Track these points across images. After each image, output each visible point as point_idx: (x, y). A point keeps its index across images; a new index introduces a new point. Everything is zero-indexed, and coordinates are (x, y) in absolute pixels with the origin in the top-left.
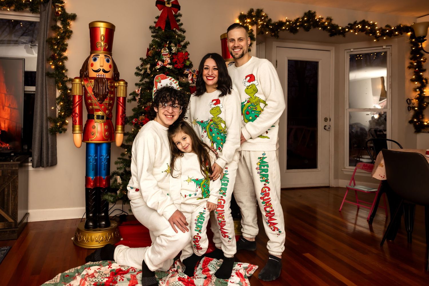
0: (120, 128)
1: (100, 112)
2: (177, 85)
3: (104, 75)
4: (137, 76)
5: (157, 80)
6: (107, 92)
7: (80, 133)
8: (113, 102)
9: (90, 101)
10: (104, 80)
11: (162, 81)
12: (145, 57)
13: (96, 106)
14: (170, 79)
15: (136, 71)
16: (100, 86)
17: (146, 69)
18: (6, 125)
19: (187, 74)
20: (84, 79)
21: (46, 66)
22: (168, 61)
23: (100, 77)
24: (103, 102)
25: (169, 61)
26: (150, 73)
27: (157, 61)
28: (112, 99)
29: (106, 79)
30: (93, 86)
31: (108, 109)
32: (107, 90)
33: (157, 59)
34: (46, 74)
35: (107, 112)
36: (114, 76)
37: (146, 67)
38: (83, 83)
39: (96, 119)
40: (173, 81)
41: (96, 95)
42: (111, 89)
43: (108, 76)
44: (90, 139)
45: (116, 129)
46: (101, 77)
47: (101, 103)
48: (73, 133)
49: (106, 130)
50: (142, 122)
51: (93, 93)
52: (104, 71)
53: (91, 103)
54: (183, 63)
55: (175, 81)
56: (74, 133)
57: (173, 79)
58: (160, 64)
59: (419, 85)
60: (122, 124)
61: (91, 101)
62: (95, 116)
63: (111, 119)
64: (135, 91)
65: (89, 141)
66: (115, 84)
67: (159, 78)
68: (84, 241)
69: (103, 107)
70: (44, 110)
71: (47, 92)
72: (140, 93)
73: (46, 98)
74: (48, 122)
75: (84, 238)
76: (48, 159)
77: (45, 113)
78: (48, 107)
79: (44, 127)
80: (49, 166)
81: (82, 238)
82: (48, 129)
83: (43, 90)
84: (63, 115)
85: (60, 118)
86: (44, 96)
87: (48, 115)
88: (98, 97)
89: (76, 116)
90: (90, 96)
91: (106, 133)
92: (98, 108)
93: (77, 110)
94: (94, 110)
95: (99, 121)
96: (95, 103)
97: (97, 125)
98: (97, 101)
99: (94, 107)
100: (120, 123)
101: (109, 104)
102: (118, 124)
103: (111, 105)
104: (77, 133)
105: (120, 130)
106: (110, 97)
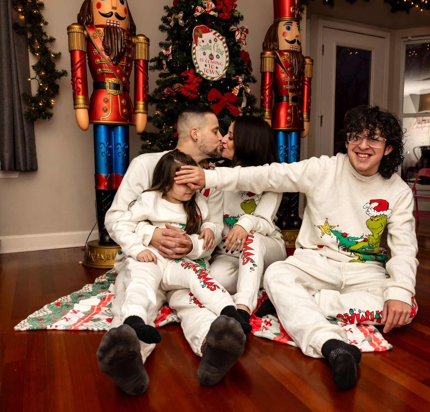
0: (141, 105)
1: (114, 79)
2: (224, 43)
3: (118, 23)
4: (162, 31)
5: (196, 33)
6: (124, 49)
7: (86, 108)
8: (131, 66)
9: (98, 60)
10: (118, 31)
11: (203, 35)
12: (171, 5)
13: (107, 69)
14: (215, 34)
15: (161, 23)
16: (113, 37)
17: (176, 21)
19: (233, 31)
20: (89, 27)
21: (12, 14)
22: (211, 6)
23: (112, 24)
24: (118, 64)
25: (213, 6)
26: (183, 26)
27: (194, 8)
28: (129, 60)
29: (121, 30)
30: (103, 37)
31: (125, 76)
32: (123, 46)
33: (193, 5)
34: (13, 26)
35: (124, 79)
36: (131, 27)
37: (177, 17)
38: (85, 33)
39: (108, 88)
40: (218, 36)
41: (108, 51)
42: (129, 46)
43: (122, 25)
44: (101, 118)
45: (136, 107)
46: (113, 26)
47: (116, 65)
48: (75, 109)
49: (123, 107)
50: (180, 91)
51: (103, 49)
52: (118, 16)
53: (100, 63)
54: (230, 12)
55: (221, 37)
56: (77, 108)
57: (218, 34)
58: (200, 11)
60: (144, 100)
61: (100, 61)
62: (108, 84)
63: (129, 92)
64: (162, 52)
65: (100, 120)
66: (133, 40)
67: (200, 30)
68: (103, 260)
69: (118, 71)
70: (15, 83)
71: (17, 54)
72: (171, 53)
73: (16, 64)
74: (22, 102)
75: (102, 256)
76: (26, 159)
77: (16, 87)
78: (20, 80)
79: (17, 110)
80: (28, 170)
81: (98, 257)
82: (23, 113)
83: (10, 51)
84: (47, 91)
85: (43, 96)
86: (13, 61)
87: (21, 93)
88: (112, 54)
89: (79, 81)
90: (99, 53)
91: (124, 111)
92: (111, 71)
93: (79, 73)
94: (105, 74)
95: (113, 93)
96: (107, 64)
97: (110, 98)
98: (110, 61)
99: (105, 71)
100: (141, 99)
101: (127, 67)
102: (139, 100)
103: (128, 69)
104: (81, 107)
105: (142, 108)
106: (128, 58)
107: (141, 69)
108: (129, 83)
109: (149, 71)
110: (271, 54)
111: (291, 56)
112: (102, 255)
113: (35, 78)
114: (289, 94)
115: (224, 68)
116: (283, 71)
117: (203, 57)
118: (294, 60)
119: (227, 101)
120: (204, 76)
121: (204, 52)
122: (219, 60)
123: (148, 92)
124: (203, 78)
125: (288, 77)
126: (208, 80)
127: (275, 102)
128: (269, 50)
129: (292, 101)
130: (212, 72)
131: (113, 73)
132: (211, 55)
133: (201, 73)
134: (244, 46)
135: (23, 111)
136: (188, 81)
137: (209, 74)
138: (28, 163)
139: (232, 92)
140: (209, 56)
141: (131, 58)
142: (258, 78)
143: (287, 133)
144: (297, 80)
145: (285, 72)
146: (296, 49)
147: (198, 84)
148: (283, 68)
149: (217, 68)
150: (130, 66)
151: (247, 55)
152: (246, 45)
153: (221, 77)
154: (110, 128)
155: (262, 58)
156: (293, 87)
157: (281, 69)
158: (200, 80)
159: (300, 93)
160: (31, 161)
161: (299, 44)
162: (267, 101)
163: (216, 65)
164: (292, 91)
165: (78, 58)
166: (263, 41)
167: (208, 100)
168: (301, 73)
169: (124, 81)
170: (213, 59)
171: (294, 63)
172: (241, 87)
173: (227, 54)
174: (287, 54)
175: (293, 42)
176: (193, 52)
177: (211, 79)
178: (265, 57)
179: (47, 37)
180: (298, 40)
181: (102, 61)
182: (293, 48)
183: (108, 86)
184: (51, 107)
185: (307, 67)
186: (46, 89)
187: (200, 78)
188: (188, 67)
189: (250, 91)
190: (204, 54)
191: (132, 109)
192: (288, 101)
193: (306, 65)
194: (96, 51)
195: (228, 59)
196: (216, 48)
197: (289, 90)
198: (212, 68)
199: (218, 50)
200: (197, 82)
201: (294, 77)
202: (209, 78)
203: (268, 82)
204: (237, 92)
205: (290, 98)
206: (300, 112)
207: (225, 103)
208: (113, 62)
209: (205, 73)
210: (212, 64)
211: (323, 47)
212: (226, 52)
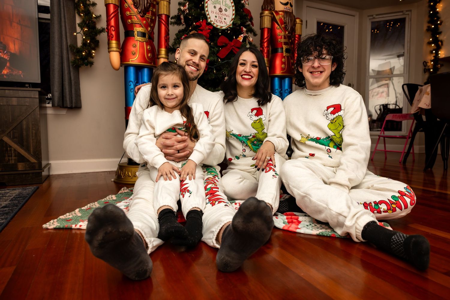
0: (163, 51)
1: (142, 28)
6: (149, 4)
7: (118, 51)
9: (128, 13)
13: (136, 20)
18: (17, 47)
24: (144, 16)
28: (154, 14)
31: (150, 27)
35: (149, 28)
39: (136, 36)
41: (136, 5)
42: (153, 2)
44: (130, 60)
47: (142, 17)
48: (109, 52)
49: (148, 52)
51: (132, 3)
53: (130, 15)
56: (111, 51)
59: (435, 48)
60: (166, 47)
61: (130, 13)
62: (136, 33)
63: (153, 41)
64: (180, 8)
65: (129, 62)
68: (130, 176)
69: (144, 22)
70: (64, 36)
71: (66, 14)
72: (188, 8)
73: (65, 22)
74: (69, 52)
75: (130, 174)
76: (72, 98)
77: (64, 40)
78: (68, 34)
79: (65, 58)
80: (73, 106)
81: (126, 174)
82: (70, 61)
83: (60, 11)
84: (88, 43)
85: (85, 47)
86: (63, 20)
87: (69, 44)
88: (139, 7)
89: (113, 29)
90: (129, 7)
91: (149, 55)
92: (139, 22)
93: (113, 22)
94: (134, 24)
95: (140, 40)
96: (135, 15)
97: (138, 44)
98: (138, 13)
99: (134, 21)
100: (163, 46)
101: (151, 19)
102: (161, 47)
103: (153, 21)
104: (114, 50)
105: (164, 54)
106: (152, 11)
107: (164, 22)
108: (154, 34)
109: (170, 25)
110: (269, 13)
111: (285, 15)
112: (129, 172)
113: (80, 33)
114: (283, 47)
115: (231, 19)
116: (278, 27)
117: (214, 9)
118: (287, 18)
119: (233, 46)
120: (215, 25)
121: (215, 6)
122: (227, 13)
123: (169, 41)
124: (214, 27)
125: (283, 32)
126: (218, 29)
127: (272, 53)
128: (267, 10)
129: (286, 52)
130: (221, 22)
131: (140, 24)
132: (220, 8)
133: (212, 23)
134: (247, 5)
135: (70, 59)
136: (201, 28)
137: (218, 24)
138: (73, 101)
139: (238, 39)
140: (218, 9)
141: (155, 12)
142: (258, 32)
143: (282, 78)
144: (290, 35)
145: (280, 28)
146: (289, 10)
147: (210, 30)
148: (278, 25)
149: (225, 19)
150: (154, 19)
151: (249, 12)
152: (248, 5)
153: (228, 26)
154: (138, 69)
155: (261, 17)
156: (286, 40)
157: (277, 25)
158: (211, 28)
159: (292, 46)
160: (76, 100)
161: (291, 6)
162: (266, 51)
163: (224, 17)
164: (285, 44)
165: (112, 10)
166: (262, 4)
167: (218, 45)
168: (293, 30)
169: (150, 31)
170: (221, 12)
171: (287, 21)
172: (245, 35)
173: (234, 8)
174: (282, 14)
175: (286, 4)
176: (206, 6)
177: (220, 27)
178: (264, 16)
179: (90, 2)
180: (290, 3)
181: (131, 13)
182: (286, 9)
183: (136, 34)
184: (92, 57)
185: (298, 26)
186: (88, 42)
187: (211, 26)
188: (201, 19)
189: (252, 40)
190: (215, 7)
191: (156, 54)
192: (282, 52)
193: (297, 24)
194: (127, 5)
195: (234, 12)
196: (225, 3)
197: (283, 43)
198: (221, 19)
199: (226, 5)
200: (209, 29)
201: (287, 32)
202: (219, 27)
203: (266, 36)
204: (242, 39)
205: (284, 49)
206: (292, 61)
207: (231, 48)
208: (141, 14)
209: (215, 23)
210: (221, 16)
211: (307, 22)
212: (233, 6)
